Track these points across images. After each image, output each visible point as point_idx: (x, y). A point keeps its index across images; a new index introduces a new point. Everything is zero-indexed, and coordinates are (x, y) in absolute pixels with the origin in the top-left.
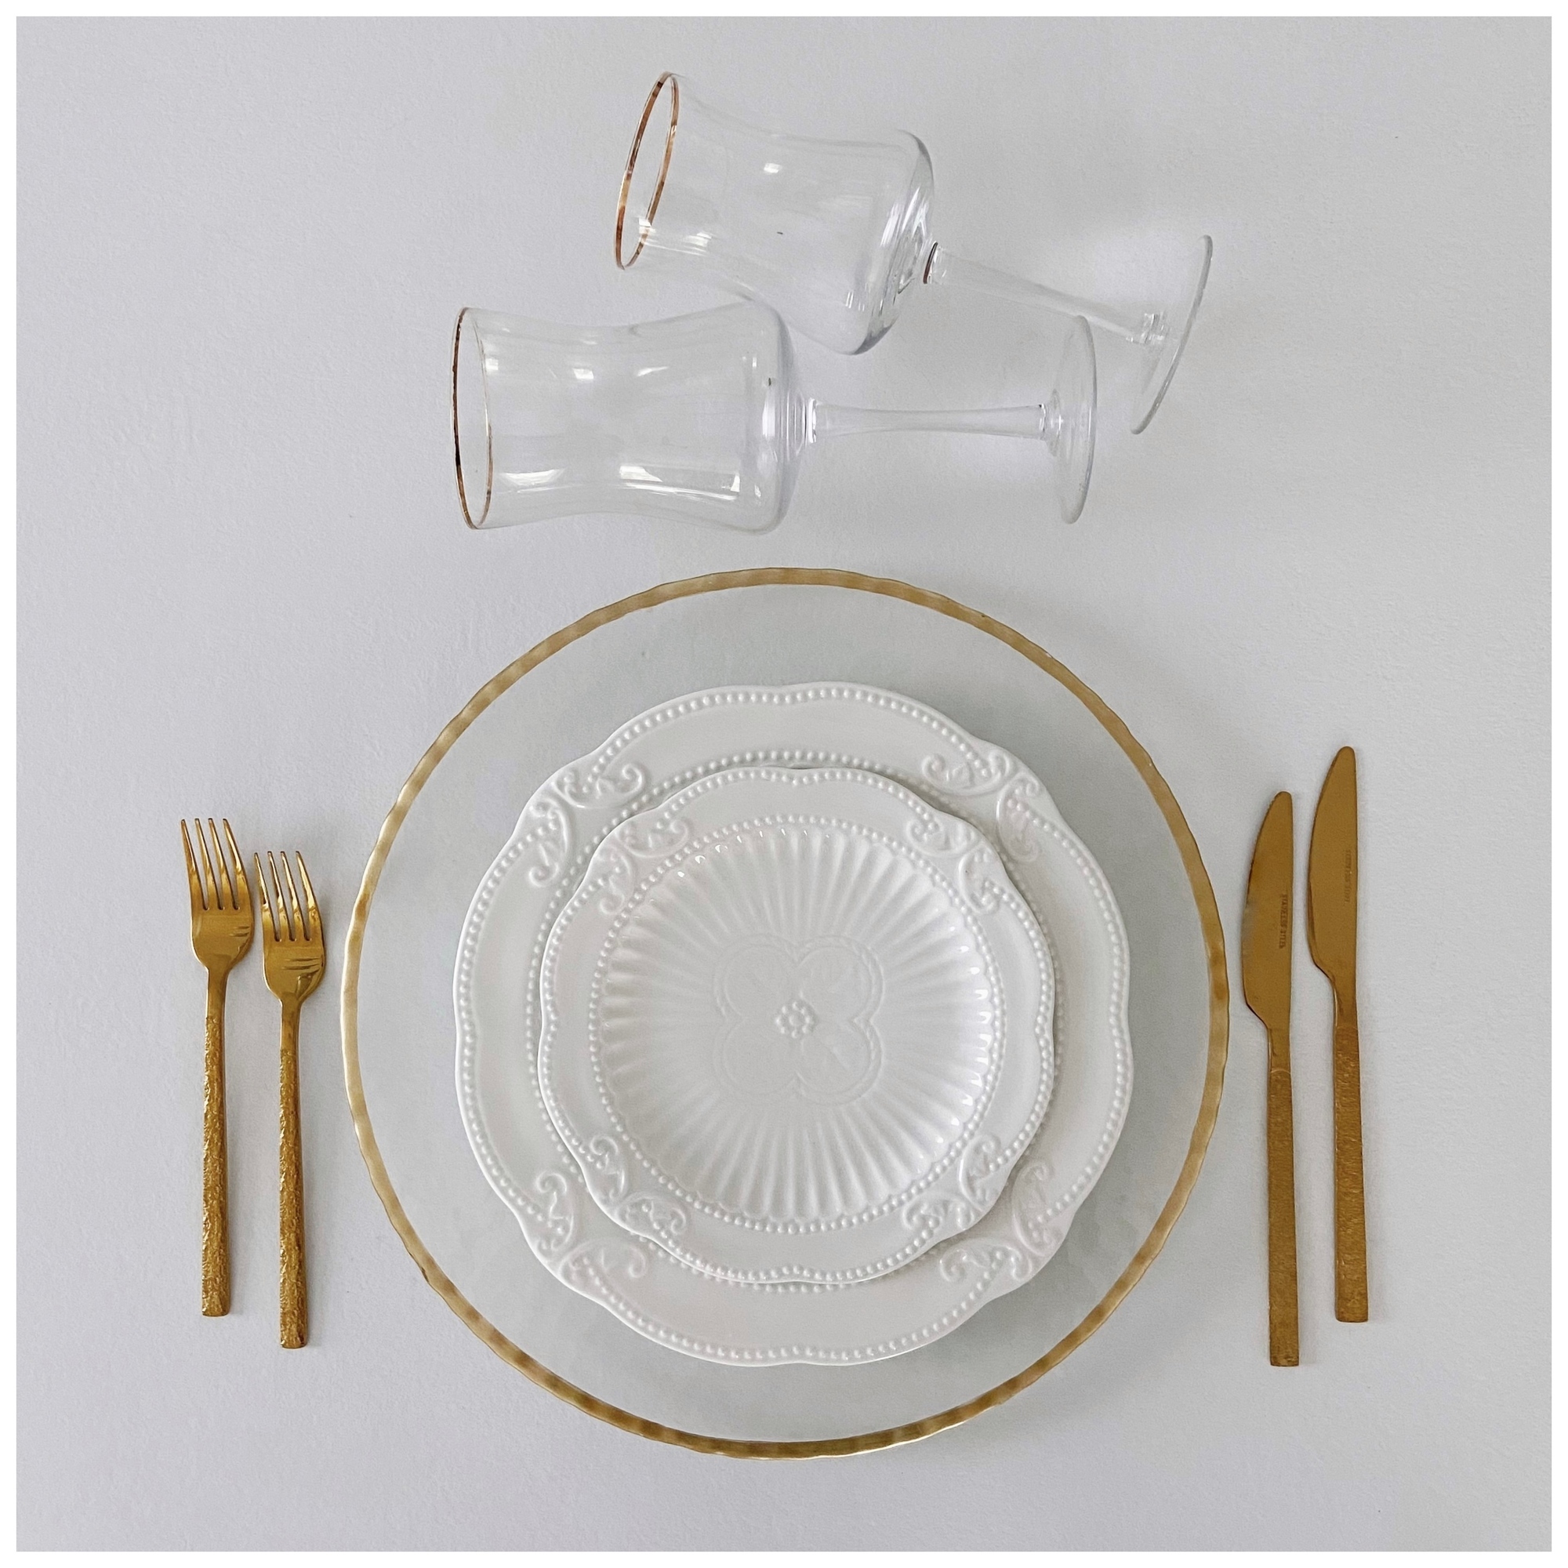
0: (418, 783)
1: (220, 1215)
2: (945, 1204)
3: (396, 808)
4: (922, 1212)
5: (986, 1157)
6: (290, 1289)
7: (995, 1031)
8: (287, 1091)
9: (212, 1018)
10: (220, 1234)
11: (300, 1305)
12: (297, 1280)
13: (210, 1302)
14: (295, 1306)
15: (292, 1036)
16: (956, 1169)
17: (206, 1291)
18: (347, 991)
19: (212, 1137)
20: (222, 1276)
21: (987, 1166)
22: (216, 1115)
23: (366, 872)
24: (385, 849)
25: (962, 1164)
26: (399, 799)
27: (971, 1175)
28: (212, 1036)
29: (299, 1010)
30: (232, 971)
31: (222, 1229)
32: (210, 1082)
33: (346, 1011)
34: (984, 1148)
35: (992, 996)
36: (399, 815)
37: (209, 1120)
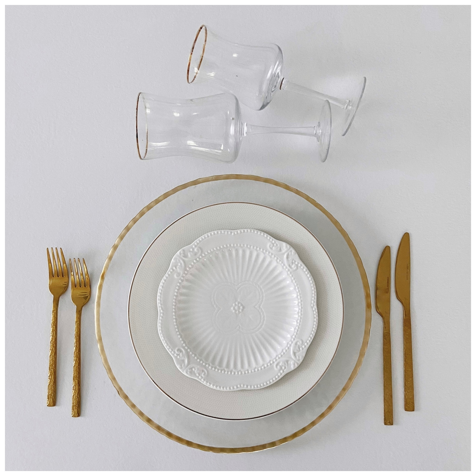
0: (122, 238)
1: (54, 374)
2: (287, 361)
3: (115, 245)
4: (280, 364)
5: (299, 346)
6: (75, 398)
7: (299, 307)
8: (77, 334)
9: (54, 311)
10: (53, 380)
11: (78, 404)
12: (78, 395)
13: (50, 402)
14: (77, 403)
15: (79, 318)
16: (290, 350)
17: (48, 398)
18: (97, 302)
19: (52, 349)
20: (54, 394)
21: (299, 348)
22: (54, 342)
23: (105, 265)
24: (110, 258)
25: (292, 349)
26: (116, 243)
27: (295, 352)
28: (54, 316)
29: (82, 309)
30: (61, 296)
31: (54, 378)
32: (53, 331)
33: (96, 309)
34: (298, 343)
35: (298, 296)
36: (115, 247)
37: (52, 343)
